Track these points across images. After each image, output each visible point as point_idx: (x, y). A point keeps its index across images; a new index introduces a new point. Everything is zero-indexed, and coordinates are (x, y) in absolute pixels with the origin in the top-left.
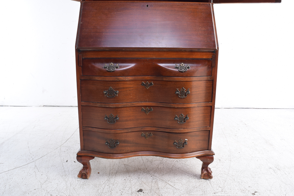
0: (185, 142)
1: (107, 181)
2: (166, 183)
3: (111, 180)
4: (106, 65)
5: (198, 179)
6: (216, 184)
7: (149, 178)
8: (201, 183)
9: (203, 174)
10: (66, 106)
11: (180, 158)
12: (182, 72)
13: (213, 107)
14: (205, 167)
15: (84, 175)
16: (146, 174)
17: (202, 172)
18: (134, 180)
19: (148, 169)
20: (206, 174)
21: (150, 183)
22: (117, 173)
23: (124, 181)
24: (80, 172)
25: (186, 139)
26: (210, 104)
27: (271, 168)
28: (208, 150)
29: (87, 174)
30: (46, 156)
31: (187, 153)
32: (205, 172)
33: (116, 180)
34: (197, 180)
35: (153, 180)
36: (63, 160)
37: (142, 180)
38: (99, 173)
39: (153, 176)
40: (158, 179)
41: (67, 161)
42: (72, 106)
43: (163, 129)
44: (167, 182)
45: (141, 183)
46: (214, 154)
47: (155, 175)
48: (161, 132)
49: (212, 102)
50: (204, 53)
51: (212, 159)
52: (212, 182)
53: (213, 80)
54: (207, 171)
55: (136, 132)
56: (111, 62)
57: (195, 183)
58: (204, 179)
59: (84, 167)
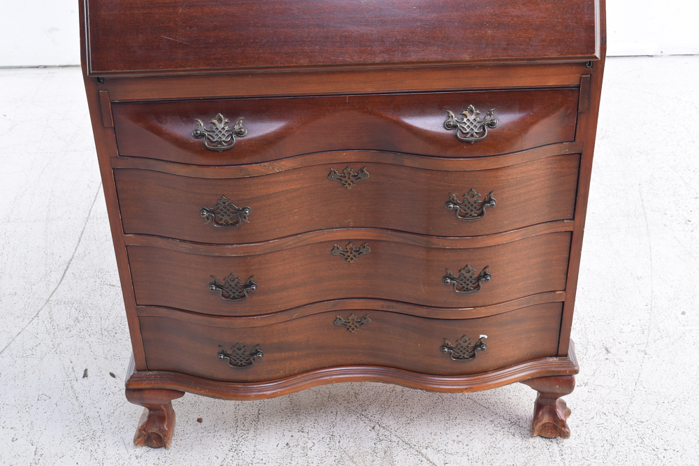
0: (480, 344)
1: (231, 454)
2: (420, 457)
3: (244, 448)
4: (202, 125)
5: (523, 436)
6: (580, 457)
7: (363, 436)
8: (531, 453)
9: (540, 424)
10: (21, 67)
11: (461, 391)
12: (468, 142)
13: (575, 234)
15: (154, 436)
16: (354, 418)
17: (536, 418)
18: (317, 446)
19: (360, 397)
21: (369, 457)
22: (261, 416)
23: (286, 451)
24: (142, 429)
25: (481, 336)
26: (568, 226)
28: (557, 355)
29: (165, 436)
31: (485, 372)
32: (546, 419)
33: (258, 447)
34: (518, 440)
35: (379, 446)
36: (71, 370)
37: (344, 442)
38: (200, 420)
39: (377, 427)
40: (394, 439)
41: (85, 375)
42: (45, 67)
43: (406, 306)
44: (424, 451)
45: (338, 457)
46: (576, 372)
47: (385, 421)
48: (398, 315)
49: (573, 218)
50: (551, 70)
51: (569, 385)
52: (568, 451)
53: (580, 154)
54: (553, 413)
56: (217, 113)
57: (512, 454)
58: (542, 437)
59: (150, 417)
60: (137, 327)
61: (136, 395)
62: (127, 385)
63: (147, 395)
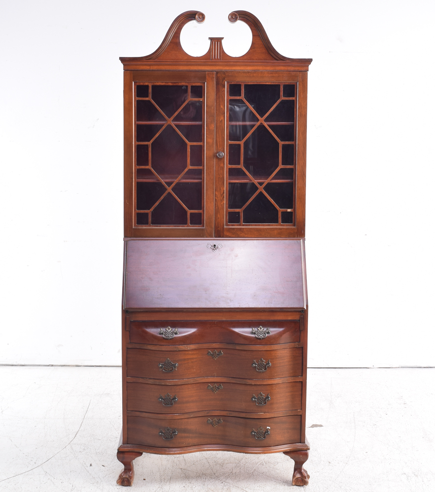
0: (267, 431)
1: (159, 489)
2: (243, 490)
3: (165, 487)
4: (163, 330)
5: (288, 485)
7: (218, 485)
9: (295, 478)
11: (260, 453)
12: (260, 339)
13: (303, 382)
14: (298, 468)
15: (125, 480)
16: (214, 480)
17: (294, 476)
18: (197, 487)
19: (216, 474)
20: (301, 479)
21: (221, 490)
23: (183, 488)
24: (120, 476)
25: (268, 427)
26: (299, 379)
27: (405, 474)
28: (300, 443)
29: (131, 479)
30: (53, 458)
31: (270, 446)
32: (298, 476)
33: (171, 487)
34: (286, 487)
35: (225, 487)
36: (84, 464)
37: (209, 486)
38: (144, 479)
39: (224, 482)
40: (231, 485)
41: (91, 465)
43: (237, 413)
44: (245, 489)
45: (207, 490)
46: (309, 449)
47: (227, 481)
48: (233, 418)
49: (302, 376)
50: (289, 314)
51: (306, 456)
52: (308, 490)
53: (302, 348)
54: (301, 473)
55: (200, 418)
56: (168, 326)
58: (297, 486)
59: (125, 469)
60: (126, 421)
61: (121, 455)
62: (118, 450)
63: (126, 455)
